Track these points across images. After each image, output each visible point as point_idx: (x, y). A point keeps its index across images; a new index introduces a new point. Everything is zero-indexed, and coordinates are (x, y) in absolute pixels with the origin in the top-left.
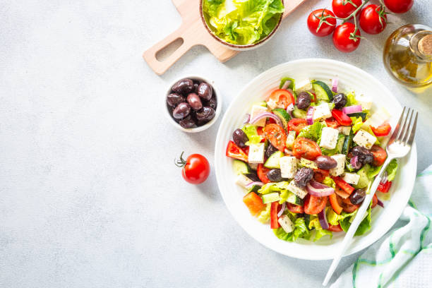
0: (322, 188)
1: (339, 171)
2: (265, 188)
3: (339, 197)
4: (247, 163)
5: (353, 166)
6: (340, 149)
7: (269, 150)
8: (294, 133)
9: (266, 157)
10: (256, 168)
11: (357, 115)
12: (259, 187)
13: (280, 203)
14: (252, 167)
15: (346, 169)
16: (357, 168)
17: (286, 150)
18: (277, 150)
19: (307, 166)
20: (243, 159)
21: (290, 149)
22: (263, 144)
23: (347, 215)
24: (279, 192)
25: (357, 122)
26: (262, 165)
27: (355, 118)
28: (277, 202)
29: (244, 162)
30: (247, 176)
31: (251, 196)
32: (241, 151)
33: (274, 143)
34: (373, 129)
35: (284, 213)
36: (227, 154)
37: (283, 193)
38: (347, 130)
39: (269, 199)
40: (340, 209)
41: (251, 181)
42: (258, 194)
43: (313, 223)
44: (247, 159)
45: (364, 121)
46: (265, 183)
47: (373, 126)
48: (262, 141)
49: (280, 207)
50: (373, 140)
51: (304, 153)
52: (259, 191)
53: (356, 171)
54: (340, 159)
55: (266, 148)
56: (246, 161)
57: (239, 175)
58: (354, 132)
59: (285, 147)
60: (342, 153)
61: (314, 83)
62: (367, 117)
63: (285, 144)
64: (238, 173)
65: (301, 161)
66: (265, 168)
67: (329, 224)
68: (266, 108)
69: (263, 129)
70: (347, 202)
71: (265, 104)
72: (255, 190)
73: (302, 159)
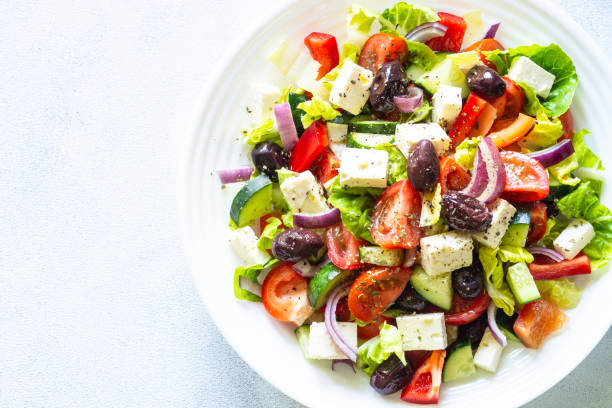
0: (484, 165)
1: (436, 134)
2: (501, 300)
3: (495, 128)
4: (450, 350)
5: (418, 104)
6: (385, 139)
7: (413, 302)
8: (365, 250)
9: (430, 308)
10: (455, 328)
11: (297, 116)
12: (500, 313)
13: (530, 258)
14: (454, 337)
15: (428, 119)
16: (419, 94)
17: (409, 263)
18: (409, 284)
19: (438, 208)
20: (442, 360)
21: (402, 252)
22: (398, 319)
23: (536, 102)
24: (506, 265)
25: (311, 110)
26: (447, 313)
27: (303, 119)
28: (528, 265)
29: (446, 359)
30: (475, 346)
31: (524, 328)
32: (423, 369)
33: (393, 295)
34: (323, 72)
35: (551, 246)
36: (434, 401)
37: (508, 255)
38: (336, 131)
39: (526, 288)
40: (523, 121)
41: (487, 334)
42: (515, 316)
43: (564, 177)
44: (440, 352)
45: (308, 96)
46: (490, 300)
47: (317, 74)
48: (393, 322)
49: (540, 259)
50: (348, 67)
51: (409, 222)
52: (509, 312)
53: (428, 96)
54: (409, 135)
55: (409, 311)
56: (445, 355)
57: (476, 367)
58: (339, 114)
59: (401, 266)
60: (393, 133)
61: (237, 223)
62: (298, 91)
63: (392, 268)
64: (474, 371)
65: (429, 224)
66: (453, 306)
67: (559, 140)
68: (315, 326)
69: (363, 324)
70: (502, 107)
71: (302, 330)
72: (507, 322)
73: (422, 223)
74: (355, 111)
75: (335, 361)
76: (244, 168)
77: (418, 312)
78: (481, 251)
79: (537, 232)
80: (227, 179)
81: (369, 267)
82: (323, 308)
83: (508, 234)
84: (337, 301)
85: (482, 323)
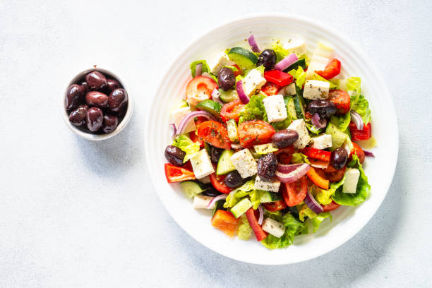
0: (295, 169)
1: (304, 140)
2: (230, 199)
3: (317, 170)
4: (197, 181)
5: (317, 126)
6: (293, 114)
7: (215, 154)
8: (233, 122)
9: (215, 164)
10: (209, 181)
11: (294, 66)
12: (224, 201)
13: (255, 208)
14: (205, 182)
15: (312, 134)
16: (323, 126)
17: (233, 146)
18: (223, 150)
19: (265, 152)
20: (190, 178)
21: (237, 142)
22: (204, 150)
23: (337, 186)
24: (248, 197)
25: (299, 74)
26: (214, 174)
27: (294, 70)
28: (251, 208)
29: (191, 181)
30: (204, 194)
31: (220, 216)
32: (183, 170)
33: (215, 143)
34: (320, 74)
35: (265, 217)
36: (169, 181)
37: (253, 196)
38: (292, 89)
39: (239, 210)
40: (325, 183)
41: (211, 198)
42: (225, 209)
43: (303, 213)
44: (194, 176)
45: (305, 69)
46: (228, 194)
47: (318, 70)
48: (202, 148)
49: (257, 213)
50: (326, 85)
51: (254, 140)
52: (226, 205)
53: (323, 131)
54: (298, 126)
55: (210, 154)
56: (194, 179)
57: (193, 198)
58: (301, 88)
59: (231, 143)
60: (298, 118)
61: (229, 53)
62: (307, 63)
63: (229, 139)
64: (191, 196)
65: (256, 150)
66: (219, 176)
67: (322, 205)
68: (188, 108)
69: (196, 133)
70: (330, 171)
71: (185, 103)
72: (220, 206)
73: (256, 147)
74: (305, 95)
75: (174, 125)
76: (259, 48)
77: (211, 159)
78: (252, 181)
79: (269, 207)
80: (251, 41)
81: (225, 126)
82: (198, 110)
83: (264, 192)
84: (203, 115)
85: (217, 193)
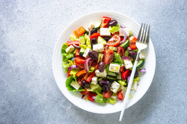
0: (88, 66)
4: (99, 28)
5: (101, 81)
6: (110, 74)
7: (106, 38)
8: (116, 50)
9: (103, 37)
10: (98, 32)
12: (88, 34)
13: (80, 45)
14: (98, 31)
15: (99, 78)
16: (100, 83)
17: (107, 46)
18: (107, 42)
19: (99, 57)
21: (108, 48)
23: (75, 79)
24: (85, 44)
25: (123, 83)
26: (99, 35)
27: (125, 81)
30: (94, 28)
31: (82, 30)
32: (106, 24)
35: (75, 47)
36: (104, 17)
38: (119, 77)
40: (78, 75)
41: (91, 30)
42: (84, 34)
45: (124, 86)
46: (90, 37)
47: (122, 90)
48: (111, 34)
49: (78, 45)
50: (115, 91)
51: (106, 55)
52: (86, 34)
53: (98, 83)
54: (104, 74)
55: (108, 37)
56: (101, 27)
58: (118, 81)
60: (107, 75)
61: (143, 60)
63: (110, 46)
65: (102, 54)
66: (98, 37)
67: (71, 71)
68: (129, 36)
70: (82, 79)
71: (131, 35)
72: (86, 32)
73: (103, 55)
74: (115, 82)
75: (125, 28)
76: (140, 72)
77: (106, 36)
78: (91, 48)
79: (78, 51)
81: (116, 47)
82: (127, 39)
84: (124, 40)
85: (92, 33)
